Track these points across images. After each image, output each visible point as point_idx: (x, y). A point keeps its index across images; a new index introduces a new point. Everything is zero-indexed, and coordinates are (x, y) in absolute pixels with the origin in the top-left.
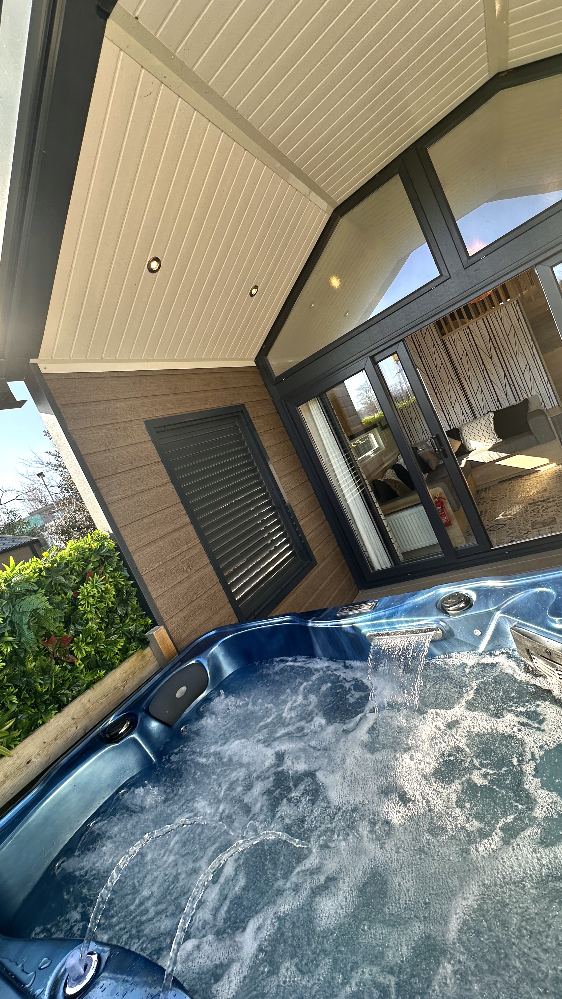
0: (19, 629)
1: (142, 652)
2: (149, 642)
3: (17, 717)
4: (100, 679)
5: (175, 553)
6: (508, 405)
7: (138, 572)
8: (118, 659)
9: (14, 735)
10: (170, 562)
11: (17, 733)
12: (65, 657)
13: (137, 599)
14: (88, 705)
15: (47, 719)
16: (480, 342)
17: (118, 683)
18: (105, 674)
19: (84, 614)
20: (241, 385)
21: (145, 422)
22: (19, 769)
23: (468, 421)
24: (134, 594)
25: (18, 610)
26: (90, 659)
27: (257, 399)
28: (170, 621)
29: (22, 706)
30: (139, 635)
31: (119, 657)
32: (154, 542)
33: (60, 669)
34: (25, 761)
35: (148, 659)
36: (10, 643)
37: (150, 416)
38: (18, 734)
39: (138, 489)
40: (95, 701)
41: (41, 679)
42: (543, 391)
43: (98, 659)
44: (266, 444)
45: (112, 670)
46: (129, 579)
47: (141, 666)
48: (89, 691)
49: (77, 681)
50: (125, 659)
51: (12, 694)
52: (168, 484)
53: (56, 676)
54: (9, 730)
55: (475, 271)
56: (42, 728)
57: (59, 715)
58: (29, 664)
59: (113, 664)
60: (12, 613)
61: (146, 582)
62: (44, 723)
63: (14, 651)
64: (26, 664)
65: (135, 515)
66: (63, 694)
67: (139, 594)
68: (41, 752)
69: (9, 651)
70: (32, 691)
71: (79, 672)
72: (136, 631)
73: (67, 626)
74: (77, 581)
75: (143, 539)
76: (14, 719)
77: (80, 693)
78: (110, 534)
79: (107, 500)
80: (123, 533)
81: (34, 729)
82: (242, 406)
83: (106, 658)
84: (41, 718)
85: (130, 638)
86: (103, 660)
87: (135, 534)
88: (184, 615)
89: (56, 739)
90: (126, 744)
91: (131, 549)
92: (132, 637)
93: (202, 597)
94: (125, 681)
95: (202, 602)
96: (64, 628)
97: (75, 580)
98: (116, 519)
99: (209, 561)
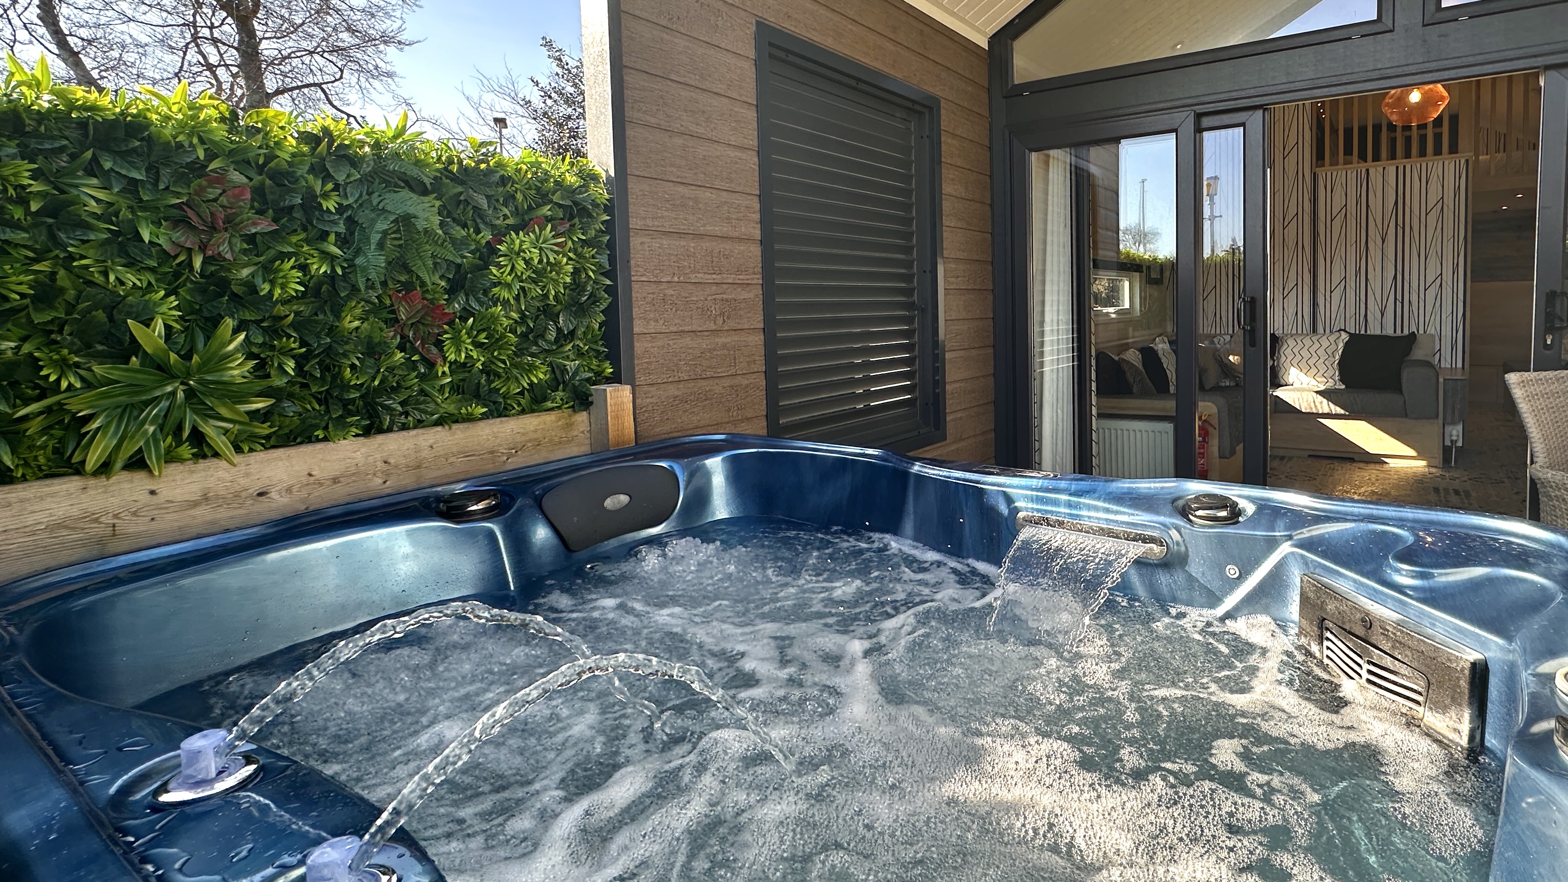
0: (360, 241)
1: (570, 416)
2: (592, 403)
3: (279, 400)
4: (470, 419)
5: (709, 277)
6: (1378, 332)
7: (629, 268)
8: (519, 404)
9: (257, 430)
10: (691, 287)
11: (264, 429)
12: (423, 344)
13: (603, 318)
14: (426, 453)
15: (335, 436)
16: (1375, 203)
17: (500, 445)
18: (485, 417)
19: (495, 285)
20: (949, 65)
21: (757, 22)
22: (237, 495)
23: (1300, 331)
24: (602, 307)
25: (375, 203)
26: (467, 375)
27: (966, 104)
28: (646, 388)
29: (297, 386)
30: (577, 383)
31: (523, 401)
32: (681, 235)
33: (403, 360)
34: (254, 490)
35: (575, 433)
36: (331, 258)
37: (771, 19)
38: (267, 432)
39: (693, 128)
40: (442, 453)
41: (358, 358)
42: (1447, 331)
43: (483, 381)
44: (948, 188)
45: (499, 416)
46: (605, 274)
47: (557, 439)
48: (439, 428)
49: (424, 402)
50: (533, 411)
51: (288, 353)
52: (750, 152)
53: (391, 369)
54: (253, 414)
55: (1440, 36)
56: (319, 446)
57: (361, 439)
58: (349, 318)
59: (505, 408)
60: (361, 205)
61: (634, 295)
62: (326, 439)
63: (331, 277)
64: (343, 314)
65: (668, 169)
66: (388, 408)
67: (611, 312)
68: (295, 489)
69: (322, 271)
70: (331, 369)
71: (437, 387)
72: (576, 373)
73: (452, 291)
74: (511, 221)
75: (662, 217)
76: (273, 401)
77: (420, 424)
78: (608, 177)
79: (628, 113)
80: (634, 186)
81: (301, 443)
82: (936, 101)
83: (499, 389)
84: (326, 428)
85: (558, 378)
86: (490, 390)
87: (651, 202)
88: (677, 393)
89: (335, 480)
90: (472, 534)
91: (634, 223)
92: (564, 382)
93: (724, 380)
94: (516, 449)
95: (718, 389)
96: (447, 291)
97: (505, 217)
98: (630, 156)
99: (761, 325)
